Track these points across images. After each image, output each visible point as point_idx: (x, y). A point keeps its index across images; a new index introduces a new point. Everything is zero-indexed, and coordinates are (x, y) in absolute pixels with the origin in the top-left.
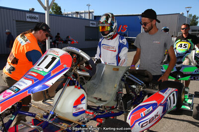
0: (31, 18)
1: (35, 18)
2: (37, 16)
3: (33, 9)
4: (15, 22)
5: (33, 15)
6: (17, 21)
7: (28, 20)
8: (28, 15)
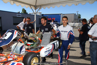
0: (18, 15)
1: (20, 15)
2: (21, 15)
3: (19, 12)
4: (12, 17)
5: (19, 14)
6: (13, 17)
7: (17, 16)
8: (17, 14)
